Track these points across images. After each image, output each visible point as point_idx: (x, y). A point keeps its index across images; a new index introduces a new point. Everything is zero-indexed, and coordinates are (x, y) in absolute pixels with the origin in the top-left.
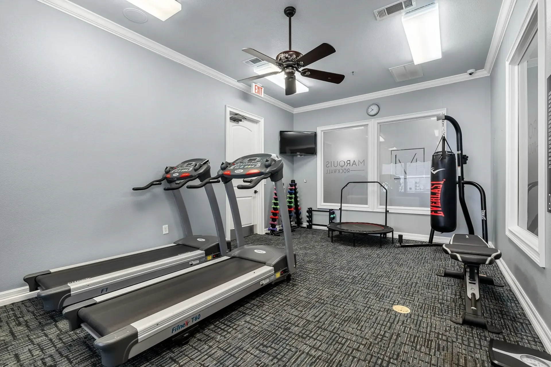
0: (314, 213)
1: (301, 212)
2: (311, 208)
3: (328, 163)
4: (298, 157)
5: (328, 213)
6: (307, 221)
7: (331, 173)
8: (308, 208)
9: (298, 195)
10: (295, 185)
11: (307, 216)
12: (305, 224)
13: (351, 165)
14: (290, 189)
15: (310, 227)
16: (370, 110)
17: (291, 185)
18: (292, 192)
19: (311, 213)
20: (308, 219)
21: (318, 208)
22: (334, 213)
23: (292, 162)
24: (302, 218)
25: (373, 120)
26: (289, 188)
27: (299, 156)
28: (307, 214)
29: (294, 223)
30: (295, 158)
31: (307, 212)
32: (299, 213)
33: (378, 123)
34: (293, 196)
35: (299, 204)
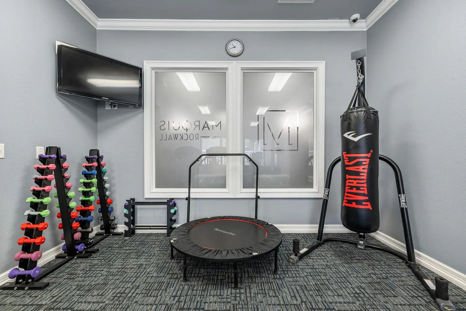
0: (138, 207)
1: (112, 208)
2: (133, 200)
3: (163, 123)
4: (106, 108)
5: (166, 206)
6: (125, 222)
7: (168, 139)
8: (127, 201)
9: (105, 178)
10: (99, 159)
11: (125, 214)
12: (121, 228)
13: (201, 128)
14: (86, 167)
15: (131, 233)
16: (230, 46)
17: (88, 160)
18: (90, 172)
19: (133, 207)
20: (127, 220)
21: (145, 198)
22: (175, 205)
23: (95, 118)
24: (115, 218)
25: (235, 62)
26: (84, 165)
27: (108, 108)
28: (126, 211)
29: (98, 228)
30: (100, 110)
31: (126, 207)
32: (109, 209)
33: (242, 69)
34: (95, 181)
35: (107, 193)
